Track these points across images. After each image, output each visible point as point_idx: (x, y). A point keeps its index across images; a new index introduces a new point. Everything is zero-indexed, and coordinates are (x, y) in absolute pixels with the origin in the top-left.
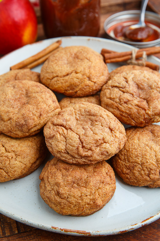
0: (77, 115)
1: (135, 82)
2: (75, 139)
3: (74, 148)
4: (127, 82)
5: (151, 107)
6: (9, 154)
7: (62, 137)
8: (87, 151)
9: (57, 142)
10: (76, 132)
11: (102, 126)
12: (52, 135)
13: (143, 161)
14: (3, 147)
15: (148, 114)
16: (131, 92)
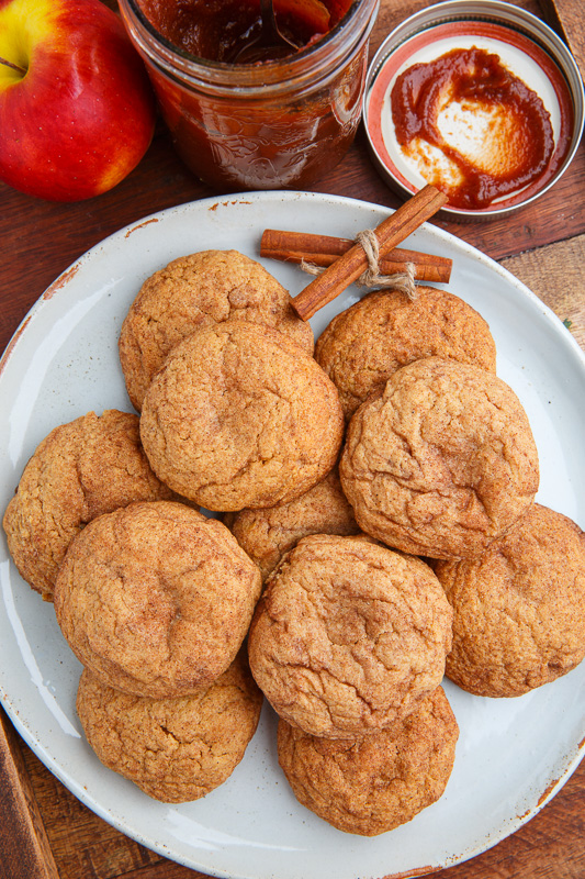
0: (320, 604)
1: (431, 444)
2: (350, 702)
3: (353, 720)
4: (410, 452)
5: (496, 519)
6: (192, 748)
7: (314, 700)
8: (385, 715)
9: (305, 715)
10: (344, 680)
11: (398, 633)
12: (286, 700)
13: (508, 659)
14: (167, 732)
15: (491, 535)
16: (433, 487)
